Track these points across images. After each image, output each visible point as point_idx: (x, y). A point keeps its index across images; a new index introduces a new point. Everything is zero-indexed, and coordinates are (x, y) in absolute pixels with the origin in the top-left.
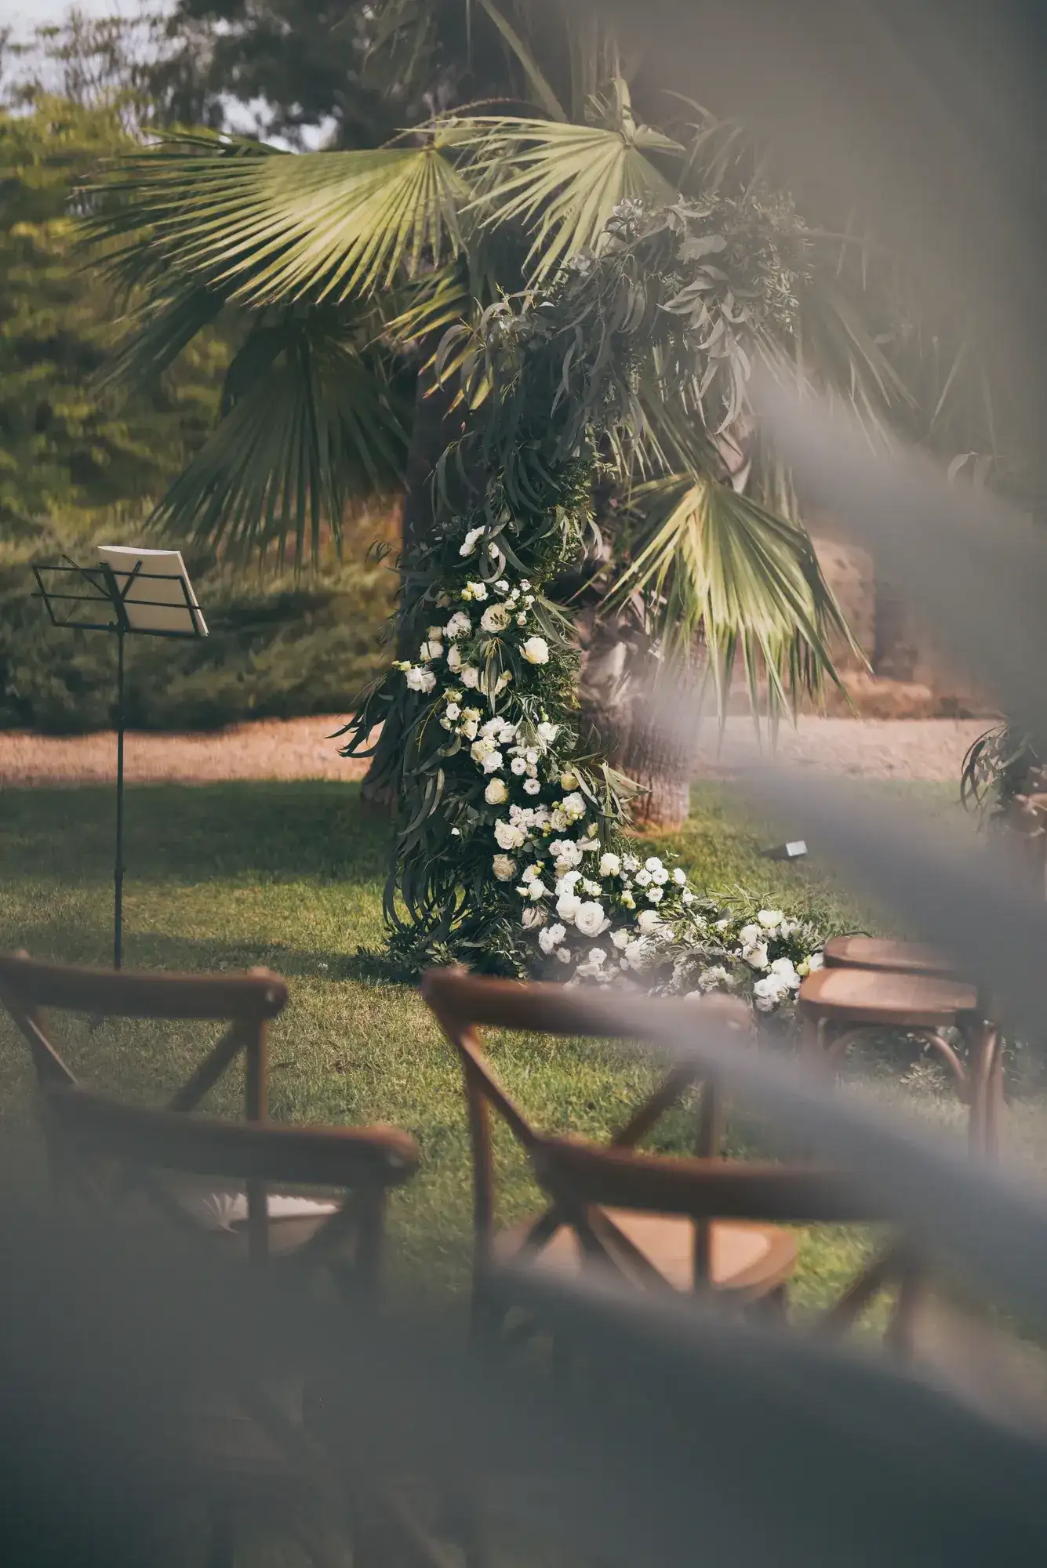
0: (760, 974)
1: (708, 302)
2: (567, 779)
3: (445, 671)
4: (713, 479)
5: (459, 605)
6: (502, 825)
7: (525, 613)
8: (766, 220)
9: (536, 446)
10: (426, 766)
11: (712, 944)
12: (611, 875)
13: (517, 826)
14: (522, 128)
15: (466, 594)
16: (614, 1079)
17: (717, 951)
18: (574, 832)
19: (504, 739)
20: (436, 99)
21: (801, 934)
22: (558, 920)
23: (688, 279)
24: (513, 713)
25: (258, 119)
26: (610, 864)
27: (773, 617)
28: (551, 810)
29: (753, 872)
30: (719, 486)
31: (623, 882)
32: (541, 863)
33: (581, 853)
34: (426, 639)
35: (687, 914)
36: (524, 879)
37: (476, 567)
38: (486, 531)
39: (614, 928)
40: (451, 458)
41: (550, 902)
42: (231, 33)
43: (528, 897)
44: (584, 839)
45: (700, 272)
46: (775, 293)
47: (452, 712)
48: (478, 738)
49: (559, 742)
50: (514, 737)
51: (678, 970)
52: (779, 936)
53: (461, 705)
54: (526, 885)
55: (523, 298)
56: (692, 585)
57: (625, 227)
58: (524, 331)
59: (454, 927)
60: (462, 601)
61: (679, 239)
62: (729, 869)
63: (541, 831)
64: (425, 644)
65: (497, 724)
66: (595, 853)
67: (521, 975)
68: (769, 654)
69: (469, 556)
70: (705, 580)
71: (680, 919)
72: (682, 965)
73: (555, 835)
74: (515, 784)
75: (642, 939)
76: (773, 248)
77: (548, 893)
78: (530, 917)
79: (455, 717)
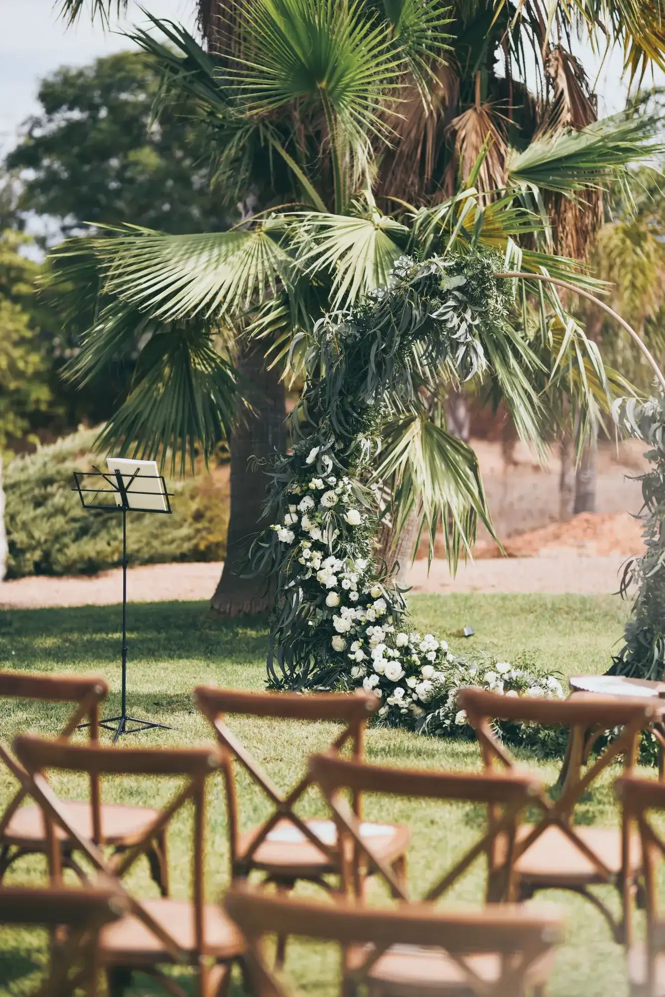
1: (457, 312)
2: (375, 591)
3: (300, 530)
4: (424, 418)
5: (306, 492)
6: (337, 618)
7: (346, 495)
9: (350, 398)
10: (291, 584)
12: (403, 646)
13: (346, 619)
14: (320, 218)
15: (312, 485)
18: (380, 621)
19: (336, 569)
20: (245, 206)
21: (523, 676)
22: (374, 673)
23: (445, 300)
24: (341, 553)
26: (402, 639)
27: (457, 497)
28: (365, 609)
30: (428, 421)
31: (410, 650)
32: (361, 640)
33: (385, 633)
34: (287, 511)
35: (451, 667)
36: (352, 650)
37: (314, 469)
38: (321, 448)
39: (408, 676)
41: (369, 663)
43: (355, 660)
44: (386, 625)
45: (452, 296)
46: (495, 308)
47: (306, 553)
48: (321, 569)
49: (368, 570)
50: (342, 568)
51: (450, 699)
52: (510, 678)
53: (311, 550)
54: (353, 653)
55: (337, 315)
57: (405, 273)
58: (343, 333)
60: (308, 489)
61: (440, 278)
63: (360, 622)
64: (287, 515)
65: (331, 560)
66: (392, 633)
68: (457, 519)
69: (312, 464)
70: (422, 476)
71: (448, 670)
72: (453, 696)
73: (369, 624)
74: (344, 594)
75: (426, 682)
76: (493, 283)
77: (366, 657)
78: (356, 672)
79: (308, 557)
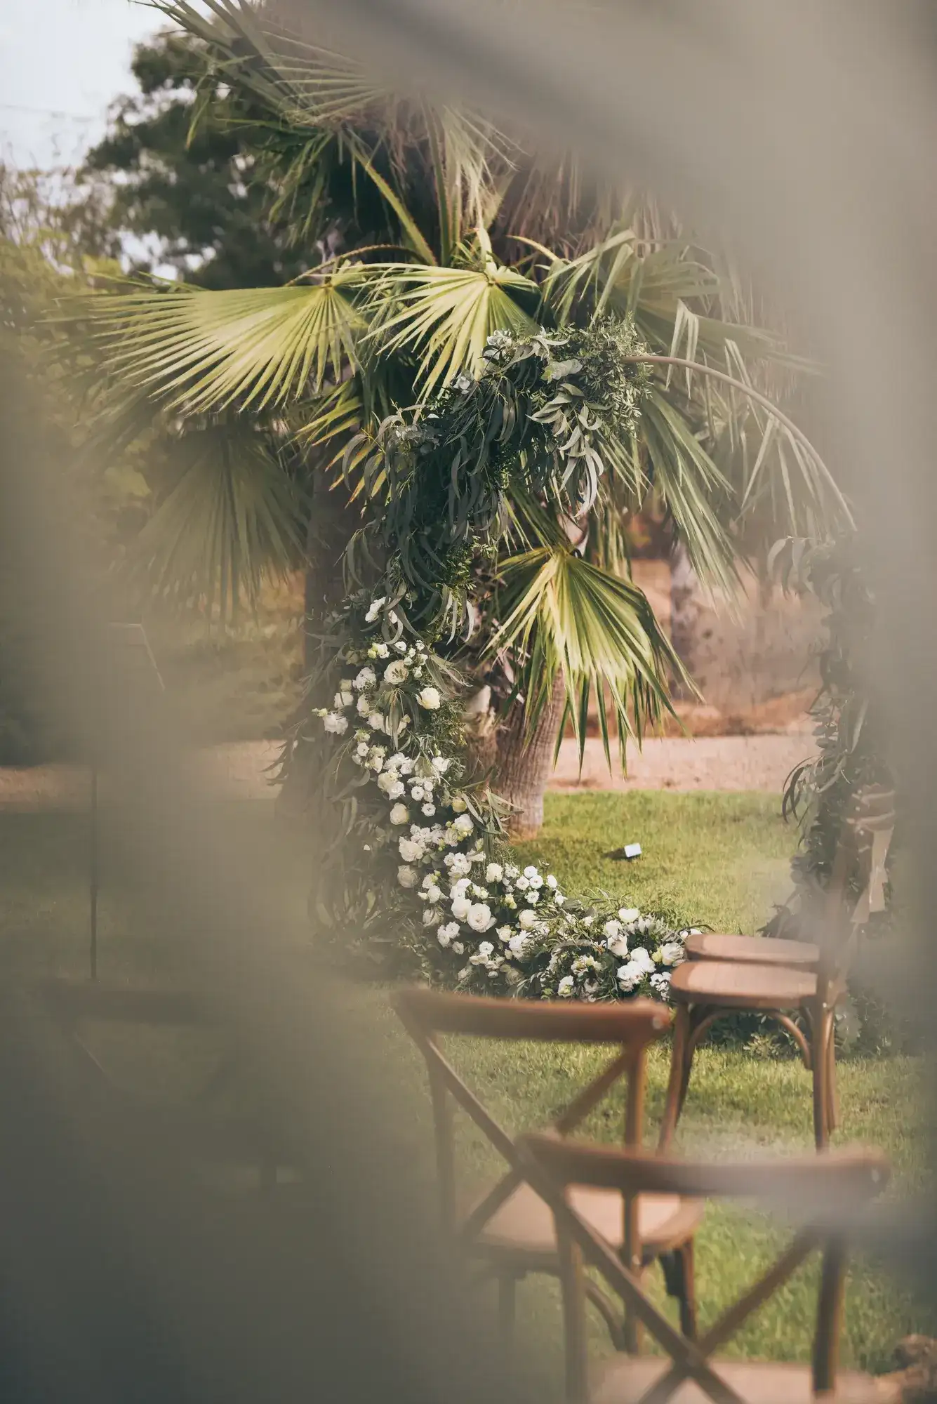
0: (622, 962)
1: (568, 413)
2: (457, 804)
3: (355, 716)
4: (566, 552)
5: (365, 662)
6: (405, 841)
7: (420, 668)
8: (614, 347)
9: (427, 531)
10: (342, 794)
11: (583, 937)
12: (495, 881)
13: (417, 842)
14: (407, 272)
15: (372, 653)
16: (508, 1052)
17: (586, 943)
18: (464, 846)
19: (405, 771)
20: (326, 246)
21: (655, 928)
22: (453, 919)
23: (551, 395)
24: (412, 749)
25: (151, 252)
26: (494, 872)
27: (619, 663)
28: (445, 828)
29: (599, 871)
30: (570, 557)
31: (505, 887)
32: (437, 873)
33: (470, 863)
34: (338, 690)
35: (559, 912)
36: (424, 886)
37: (379, 630)
38: (387, 601)
39: (499, 924)
40: (358, 542)
41: (446, 904)
42: (129, 183)
43: (428, 900)
44: (473, 852)
45: (561, 389)
46: (622, 405)
47: (362, 749)
48: (384, 771)
49: (449, 773)
50: (413, 769)
51: (554, 960)
52: (637, 930)
53: (369, 744)
54: (426, 891)
55: (414, 412)
56: (551, 639)
57: (499, 353)
58: (417, 439)
59: (366, 925)
60: (368, 658)
61: (545, 363)
62: (579, 869)
63: (437, 846)
64: (338, 694)
65: (399, 758)
66: (481, 863)
67: (423, 965)
68: (617, 695)
69: (373, 622)
70: (562, 634)
71: (555, 917)
72: (557, 955)
73: (448, 849)
74: (414, 808)
75: (523, 933)
76: (620, 369)
77: (444, 897)
78: (429, 917)
79: (364, 754)
